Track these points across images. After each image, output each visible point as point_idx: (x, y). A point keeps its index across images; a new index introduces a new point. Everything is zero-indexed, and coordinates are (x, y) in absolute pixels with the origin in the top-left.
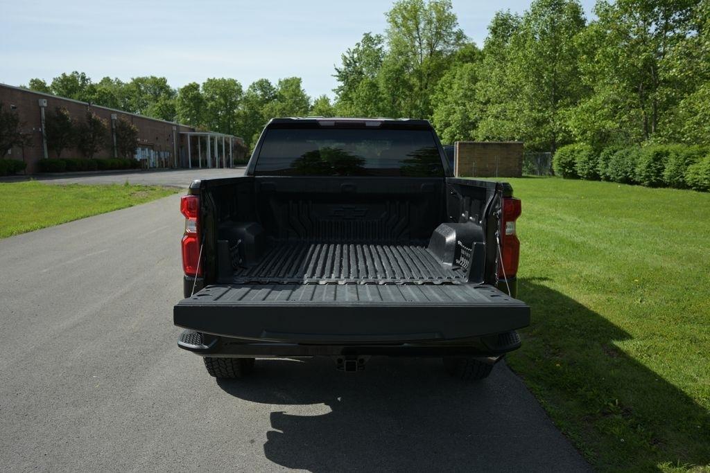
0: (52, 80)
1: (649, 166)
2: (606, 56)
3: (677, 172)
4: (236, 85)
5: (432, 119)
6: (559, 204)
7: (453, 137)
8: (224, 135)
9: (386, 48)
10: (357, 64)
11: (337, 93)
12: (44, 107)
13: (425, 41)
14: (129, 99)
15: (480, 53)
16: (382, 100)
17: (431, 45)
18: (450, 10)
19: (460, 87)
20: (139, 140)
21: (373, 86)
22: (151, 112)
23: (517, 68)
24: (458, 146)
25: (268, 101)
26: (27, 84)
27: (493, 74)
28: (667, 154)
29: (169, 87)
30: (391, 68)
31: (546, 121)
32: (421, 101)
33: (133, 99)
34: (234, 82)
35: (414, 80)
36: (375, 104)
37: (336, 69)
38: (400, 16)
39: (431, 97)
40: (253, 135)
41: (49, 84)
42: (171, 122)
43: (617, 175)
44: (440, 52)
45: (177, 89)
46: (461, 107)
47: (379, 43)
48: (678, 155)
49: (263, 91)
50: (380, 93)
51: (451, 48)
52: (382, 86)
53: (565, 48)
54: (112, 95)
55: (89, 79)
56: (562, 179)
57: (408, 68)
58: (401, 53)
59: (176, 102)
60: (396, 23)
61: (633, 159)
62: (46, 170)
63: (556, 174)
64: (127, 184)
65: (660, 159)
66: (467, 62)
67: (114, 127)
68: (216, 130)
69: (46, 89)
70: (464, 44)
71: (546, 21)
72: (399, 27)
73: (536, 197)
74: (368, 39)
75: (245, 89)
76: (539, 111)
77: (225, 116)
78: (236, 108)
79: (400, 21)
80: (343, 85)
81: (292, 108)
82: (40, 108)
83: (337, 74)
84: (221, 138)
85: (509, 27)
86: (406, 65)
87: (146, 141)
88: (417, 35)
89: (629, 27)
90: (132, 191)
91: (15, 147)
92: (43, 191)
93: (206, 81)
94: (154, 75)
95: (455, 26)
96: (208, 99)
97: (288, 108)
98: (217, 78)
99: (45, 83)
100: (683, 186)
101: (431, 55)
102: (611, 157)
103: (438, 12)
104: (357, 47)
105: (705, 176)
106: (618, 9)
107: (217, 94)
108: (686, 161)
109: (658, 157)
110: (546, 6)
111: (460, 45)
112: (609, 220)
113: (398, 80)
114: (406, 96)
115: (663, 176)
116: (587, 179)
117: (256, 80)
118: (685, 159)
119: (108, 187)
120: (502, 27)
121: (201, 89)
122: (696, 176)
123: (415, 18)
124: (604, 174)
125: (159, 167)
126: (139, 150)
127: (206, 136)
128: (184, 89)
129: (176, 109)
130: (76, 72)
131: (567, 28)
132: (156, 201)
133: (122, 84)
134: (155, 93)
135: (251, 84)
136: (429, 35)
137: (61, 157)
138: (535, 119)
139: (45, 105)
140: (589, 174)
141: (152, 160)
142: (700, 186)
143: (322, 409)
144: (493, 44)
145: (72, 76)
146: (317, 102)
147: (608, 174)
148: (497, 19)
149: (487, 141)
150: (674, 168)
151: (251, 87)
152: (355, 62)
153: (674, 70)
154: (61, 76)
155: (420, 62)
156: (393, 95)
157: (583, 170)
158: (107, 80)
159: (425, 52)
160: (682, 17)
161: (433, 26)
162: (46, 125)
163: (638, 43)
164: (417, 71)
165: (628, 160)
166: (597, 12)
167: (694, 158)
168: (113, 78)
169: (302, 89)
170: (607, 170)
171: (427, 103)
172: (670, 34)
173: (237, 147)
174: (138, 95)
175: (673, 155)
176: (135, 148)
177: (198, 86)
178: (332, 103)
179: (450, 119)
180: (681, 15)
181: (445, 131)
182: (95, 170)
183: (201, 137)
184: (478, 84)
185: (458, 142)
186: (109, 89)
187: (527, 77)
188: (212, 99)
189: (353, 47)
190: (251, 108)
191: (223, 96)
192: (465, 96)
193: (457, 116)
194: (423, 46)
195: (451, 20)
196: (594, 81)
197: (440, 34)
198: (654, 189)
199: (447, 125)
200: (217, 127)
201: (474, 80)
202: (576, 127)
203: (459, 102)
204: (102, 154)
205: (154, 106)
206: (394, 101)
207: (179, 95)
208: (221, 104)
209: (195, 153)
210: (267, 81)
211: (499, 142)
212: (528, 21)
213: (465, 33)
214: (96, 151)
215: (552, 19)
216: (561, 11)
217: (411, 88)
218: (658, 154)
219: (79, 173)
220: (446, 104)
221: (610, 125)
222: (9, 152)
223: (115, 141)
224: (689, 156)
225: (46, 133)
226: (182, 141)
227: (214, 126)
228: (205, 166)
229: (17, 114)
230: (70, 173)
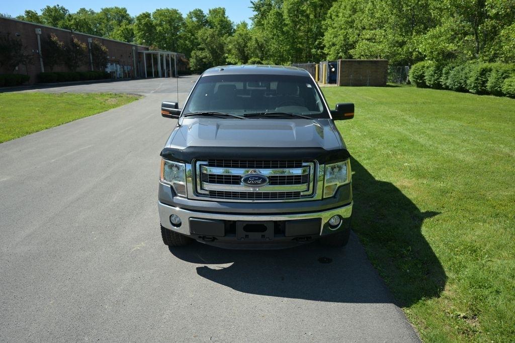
0: (42, 11)
1: (477, 79)
3: (497, 84)
4: (177, 13)
5: (323, 40)
7: (337, 55)
8: (170, 53)
11: (253, 20)
12: (40, 35)
14: (100, 24)
16: (286, 25)
19: (344, 15)
20: (108, 57)
21: (279, 15)
22: (116, 35)
24: (340, 63)
25: (201, 26)
26: (23, 15)
28: (491, 70)
29: (128, 15)
31: (404, 43)
32: (315, 26)
33: (103, 25)
34: (175, 12)
37: (252, 2)
39: (323, 22)
40: (191, 52)
41: (39, 14)
42: (131, 43)
43: (454, 86)
45: (135, 17)
46: (343, 31)
48: (498, 71)
49: (197, 18)
50: (284, 20)
52: (285, 16)
54: (86, 21)
55: (68, 10)
56: (416, 88)
59: (134, 27)
62: (43, 81)
63: (412, 83)
64: (102, 93)
65: (485, 74)
67: (90, 48)
68: (163, 48)
69: (38, 19)
75: (184, 16)
76: (400, 36)
77: (170, 38)
78: (178, 31)
80: (257, 14)
81: (220, 31)
83: (253, 6)
84: (168, 55)
87: (114, 58)
90: (105, 98)
91: (20, 65)
93: (155, 11)
94: (117, 6)
96: (157, 25)
98: (163, 8)
99: (36, 14)
100: (500, 94)
102: (450, 72)
107: (164, 21)
108: (504, 76)
109: (484, 72)
113: (298, 11)
114: (304, 22)
115: (487, 86)
116: (433, 88)
117: (192, 10)
118: (503, 74)
119: (89, 95)
121: (151, 17)
122: (510, 87)
124: (444, 84)
125: (124, 77)
126: (109, 65)
127: (157, 54)
128: (139, 17)
129: (135, 33)
130: (58, 5)
132: (123, 106)
133: (94, 13)
134: (118, 20)
135: (189, 13)
137: (53, 71)
138: (397, 42)
139: (40, 33)
140: (434, 84)
141: (119, 72)
142: (512, 94)
145: (55, 7)
146: (238, 26)
147: (447, 84)
149: (362, 59)
150: (495, 81)
151: (188, 15)
156: (294, 22)
157: (430, 81)
158: (83, 10)
162: (41, 48)
165: (462, 74)
167: (509, 73)
168: (87, 9)
169: (226, 16)
170: (447, 81)
171: (319, 27)
173: (180, 61)
174: (106, 22)
175: (494, 70)
176: (106, 63)
177: (150, 14)
178: (249, 27)
179: (335, 40)
181: (332, 49)
182: (78, 81)
183: (154, 55)
184: (356, 14)
185: (340, 60)
186: (85, 17)
188: (161, 25)
190: (189, 31)
191: (169, 22)
192: (348, 22)
193: (341, 38)
198: (480, 96)
199: (334, 45)
200: (165, 46)
201: (354, 10)
202: (425, 49)
204: (82, 69)
205: (118, 30)
206: (295, 26)
207: (136, 21)
208: (168, 29)
209: (149, 66)
210: (200, 10)
211: (370, 59)
214: (78, 66)
217: (307, 16)
218: (484, 70)
219: (66, 83)
220: (333, 28)
221: (451, 47)
222: (17, 68)
223: (91, 58)
224: (506, 72)
225: (42, 54)
226: (140, 57)
227: (163, 45)
228: (157, 76)
229: (20, 40)
230: (60, 83)
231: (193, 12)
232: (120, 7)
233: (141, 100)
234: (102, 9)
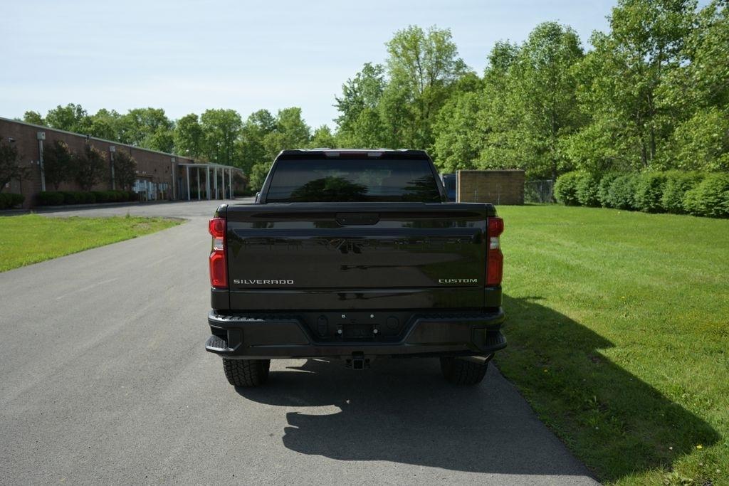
0: (47, 113)
1: (648, 192)
2: (602, 85)
3: (675, 198)
4: (235, 115)
5: (434, 148)
6: (558, 230)
7: (455, 166)
8: (223, 167)
9: (387, 77)
10: (358, 94)
11: (338, 123)
12: (43, 140)
13: (425, 71)
14: (126, 130)
15: (481, 82)
16: (383, 129)
17: (431, 74)
18: (450, 40)
19: (461, 116)
20: (137, 172)
21: (374, 115)
22: (148, 144)
23: (517, 97)
24: (459, 175)
25: (268, 132)
26: (22, 117)
27: (494, 103)
28: (665, 180)
29: (167, 118)
30: (392, 98)
31: (546, 149)
32: (422, 130)
33: (130, 131)
34: (233, 113)
35: (415, 110)
36: (377, 133)
37: (337, 99)
38: (400, 46)
39: (432, 126)
40: (252, 166)
41: (44, 117)
42: (168, 154)
43: (617, 202)
44: (441, 81)
45: (175, 121)
46: (462, 136)
47: (380, 73)
48: (676, 181)
49: (262, 121)
50: (381, 122)
51: (452, 77)
52: (383, 115)
53: (564, 77)
54: (108, 127)
55: (85, 111)
56: (564, 207)
57: (409, 97)
58: (402, 83)
59: (174, 134)
60: (396, 52)
61: (632, 186)
62: (43, 203)
63: (558, 201)
64: (128, 216)
65: (658, 185)
66: (468, 91)
67: (112, 159)
68: (215, 161)
69: (41, 122)
70: (464, 73)
71: (544, 51)
72: (399, 57)
73: (536, 223)
74: (369, 69)
75: (244, 120)
76: (540, 139)
77: (224, 147)
78: (235, 139)
79: (400, 51)
80: (344, 115)
81: (292, 138)
82: (38, 141)
83: (338, 104)
84: (221, 169)
85: (509, 57)
86: (407, 94)
87: (144, 173)
88: (417, 65)
89: (625, 57)
90: (133, 223)
91: (13, 180)
92: (45, 224)
93: (204, 112)
94: (151, 107)
95: (455, 56)
96: (206, 130)
97: (289, 138)
98: (216, 109)
99: (40, 116)
100: (680, 211)
101: (432, 84)
102: (610, 184)
103: (438, 41)
104: (357, 77)
105: (701, 202)
106: (613, 39)
107: (216, 125)
108: (683, 187)
109: (656, 183)
110: (544, 37)
111: (460, 74)
112: (606, 245)
113: (399, 110)
114: (408, 124)
115: (662, 201)
116: (588, 206)
117: (256, 111)
118: (682, 185)
119: (109, 220)
120: (501, 56)
121: (199, 120)
122: (693, 202)
123: (415, 47)
124: (605, 201)
125: (158, 199)
126: (137, 182)
127: (205, 168)
128: (182, 120)
129: (174, 141)
130: (72, 104)
131: (565, 58)
132: (159, 232)
133: (118, 115)
134: (153, 125)
135: (251, 115)
136: (430, 64)
137: (59, 190)
138: (536, 147)
139: (44, 138)
140: (589, 201)
141: (151, 193)
142: (697, 212)
143: (333, 410)
144: (493, 73)
145: (68, 108)
146: (317, 132)
147: (608, 201)
148: (496, 49)
149: (489, 170)
150: (672, 194)
151: (250, 117)
152: (356, 92)
153: (667, 99)
154: (56, 108)
155: (421, 92)
156: (394, 125)
157: (584, 197)
158: (103, 112)
159: (426, 82)
160: (676, 47)
161: (433, 55)
162: (44, 158)
163: (633, 72)
164: (417, 100)
165: (627, 187)
166: (593, 43)
167: (690, 183)
168: (109, 110)
169: (302, 119)
170: (607, 196)
171: (429, 132)
172: (664, 63)
173: (237, 178)
174: (135, 127)
175: (670, 181)
176: (134, 180)
177: (197, 117)
178: (333, 132)
179: (452, 148)
180: (675, 44)
181: (447, 160)
182: (92, 203)
183: (200, 169)
184: (479, 112)
185: (459, 171)
186: (105, 121)
187: (527, 106)
188: (211, 130)
189: (354, 77)
190: (251, 139)
191: (222, 126)
192: (467, 125)
193: (459, 145)
194: (423, 76)
195: (451, 49)
196: (592, 110)
197: (440, 63)
198: (653, 215)
199: (449, 153)
200: (216, 158)
201: (475, 108)
202: (575, 155)
203: (461, 130)
204: (100, 187)
205: (152, 138)
206: (395, 131)
207: (177, 126)
208: (220, 136)
209: (194, 184)
210: (266, 112)
211: (501, 170)
212: (527, 52)
213: (465, 62)
214: (94, 184)
215: (550, 49)
216: (559, 42)
217: (412, 118)
218: (656, 180)
219: (77, 206)
220: (447, 133)
221: (609, 152)
222: (7, 185)
223: (113, 173)
224: (686, 182)
225: (44, 166)
226: (181, 173)
227: (213, 157)
228: (204, 197)
229: (16, 147)
230: (68, 206)
231: (256, 114)
232: (156, 108)
233: (183, 225)
234: (130, 111)
